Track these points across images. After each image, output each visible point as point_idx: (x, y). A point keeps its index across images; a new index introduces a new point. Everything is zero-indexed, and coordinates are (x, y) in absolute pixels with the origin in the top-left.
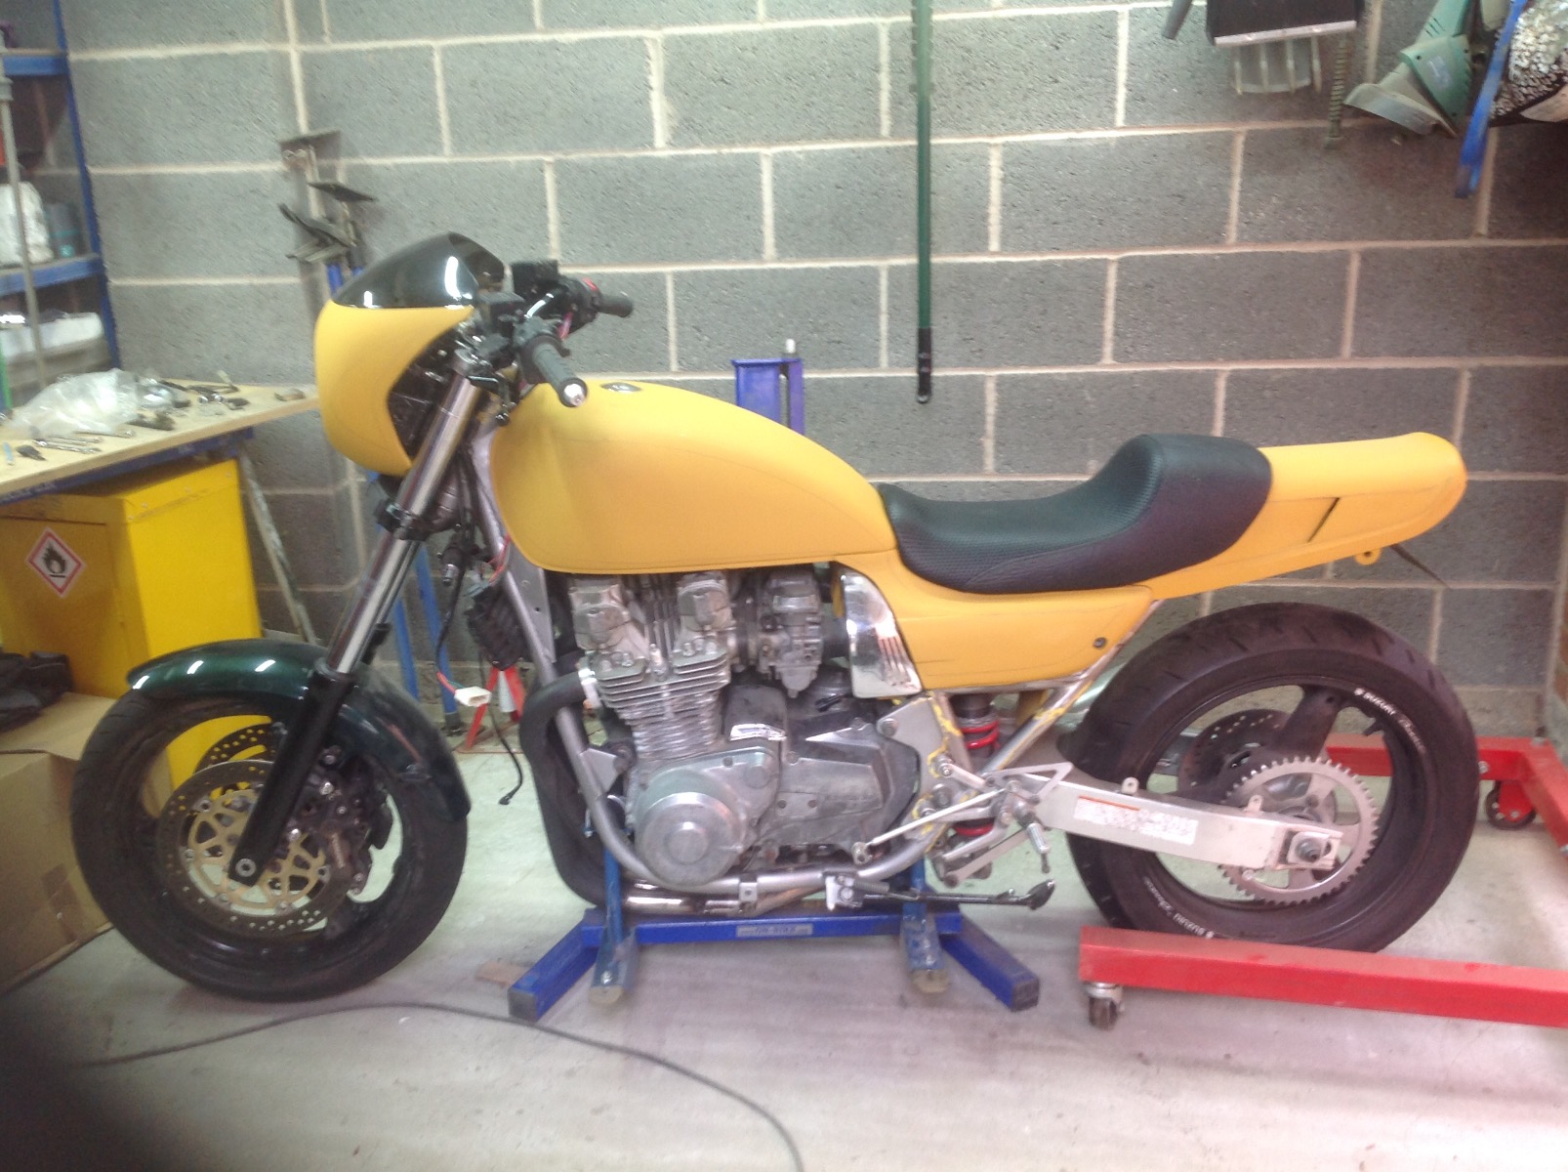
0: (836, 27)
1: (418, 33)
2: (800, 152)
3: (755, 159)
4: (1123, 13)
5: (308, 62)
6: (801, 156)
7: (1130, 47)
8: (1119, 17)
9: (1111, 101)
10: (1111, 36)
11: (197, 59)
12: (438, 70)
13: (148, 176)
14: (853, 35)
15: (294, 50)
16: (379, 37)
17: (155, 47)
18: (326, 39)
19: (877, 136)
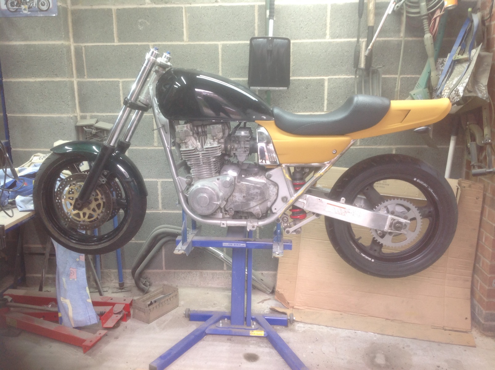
0: (242, 80)
1: (115, 77)
4: (326, 79)
5: (79, 84)
7: (328, 89)
8: (325, 80)
9: (323, 104)
10: (323, 85)
11: (45, 82)
12: (121, 88)
13: (26, 117)
15: (75, 80)
16: (102, 78)
17: (31, 78)
18: (85, 77)
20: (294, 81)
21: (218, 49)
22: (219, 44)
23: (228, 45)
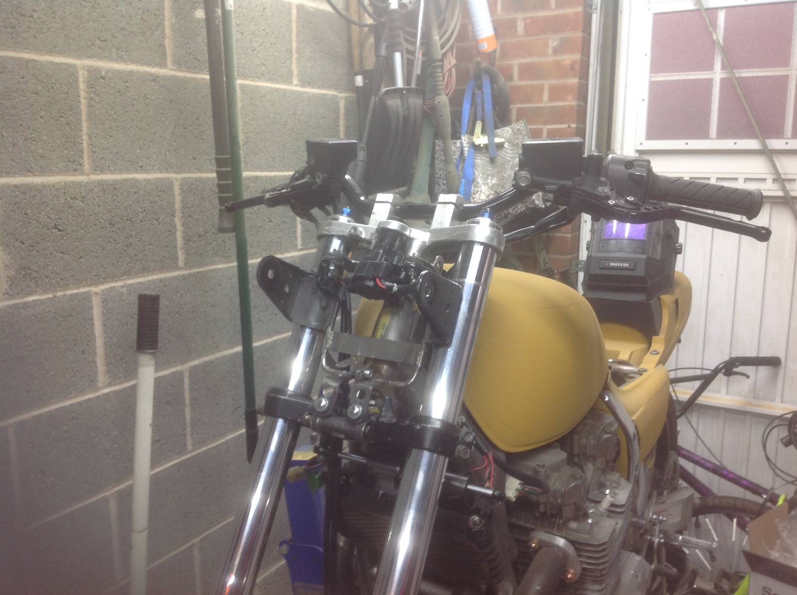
0: (144, 180)
2: (123, 287)
3: (87, 297)
6: (124, 290)
14: (157, 187)
19: (176, 268)
20: (248, 181)
21: (77, 81)
22: (79, 67)
23: (103, 73)
